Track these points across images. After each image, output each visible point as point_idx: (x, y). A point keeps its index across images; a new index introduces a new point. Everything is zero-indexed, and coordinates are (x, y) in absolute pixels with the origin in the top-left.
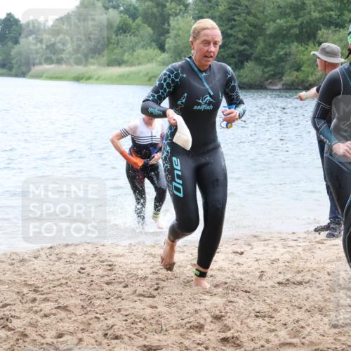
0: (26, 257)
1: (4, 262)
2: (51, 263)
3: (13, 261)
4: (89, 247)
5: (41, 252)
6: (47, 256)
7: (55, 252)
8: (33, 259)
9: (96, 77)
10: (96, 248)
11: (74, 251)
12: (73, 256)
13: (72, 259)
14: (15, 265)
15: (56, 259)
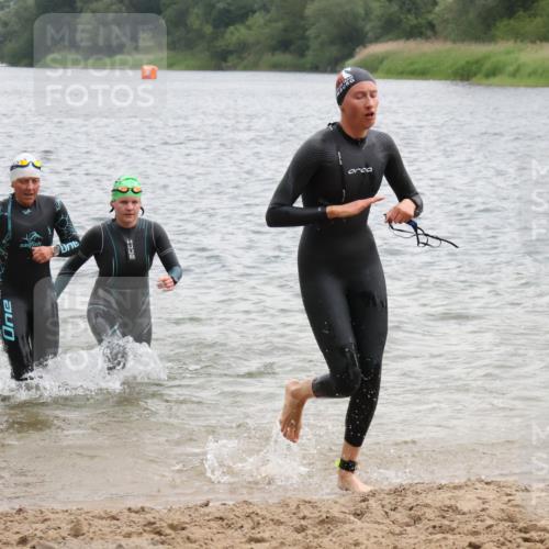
0: (335, 512)
1: (282, 523)
2: (397, 530)
3: (303, 522)
4: (490, 493)
5: (372, 502)
6: (386, 513)
7: (405, 503)
8: (352, 518)
9: (511, 69)
10: (508, 495)
11: (453, 502)
12: (450, 513)
13: (446, 522)
14: (310, 532)
15: (407, 520)
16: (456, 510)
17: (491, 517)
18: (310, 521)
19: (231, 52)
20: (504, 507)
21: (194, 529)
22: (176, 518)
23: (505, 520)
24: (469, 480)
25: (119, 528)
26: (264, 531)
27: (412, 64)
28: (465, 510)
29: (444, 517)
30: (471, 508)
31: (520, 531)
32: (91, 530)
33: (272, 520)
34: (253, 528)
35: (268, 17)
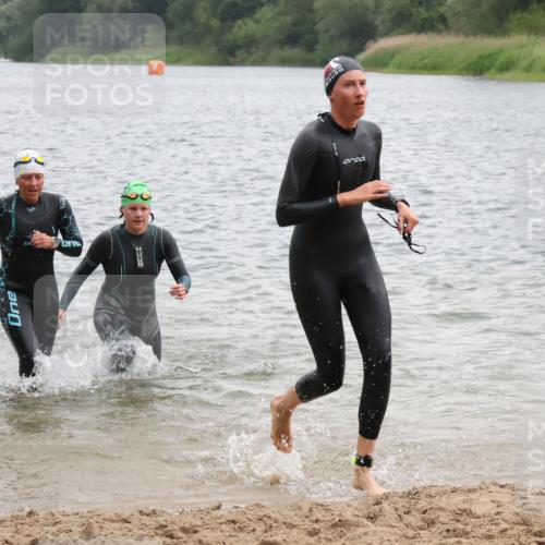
0: (348, 515)
1: (294, 526)
2: (411, 533)
3: (317, 526)
4: (504, 496)
5: (386, 506)
6: (400, 516)
7: (419, 506)
8: (365, 521)
9: (524, 63)
10: (522, 498)
11: (467, 506)
12: (465, 516)
13: (461, 526)
14: (322, 535)
15: (421, 523)
16: (470, 513)
17: (506, 521)
18: (322, 524)
19: (238, 47)
20: (518, 510)
21: (205, 532)
22: (188, 521)
23: (521, 524)
24: (483, 483)
25: (130, 530)
26: (276, 534)
27: (423, 58)
28: (479, 513)
29: (458, 521)
30: (485, 511)
31: (535, 535)
32: (103, 533)
33: (285, 523)
34: (266, 532)
35: (276, 10)
